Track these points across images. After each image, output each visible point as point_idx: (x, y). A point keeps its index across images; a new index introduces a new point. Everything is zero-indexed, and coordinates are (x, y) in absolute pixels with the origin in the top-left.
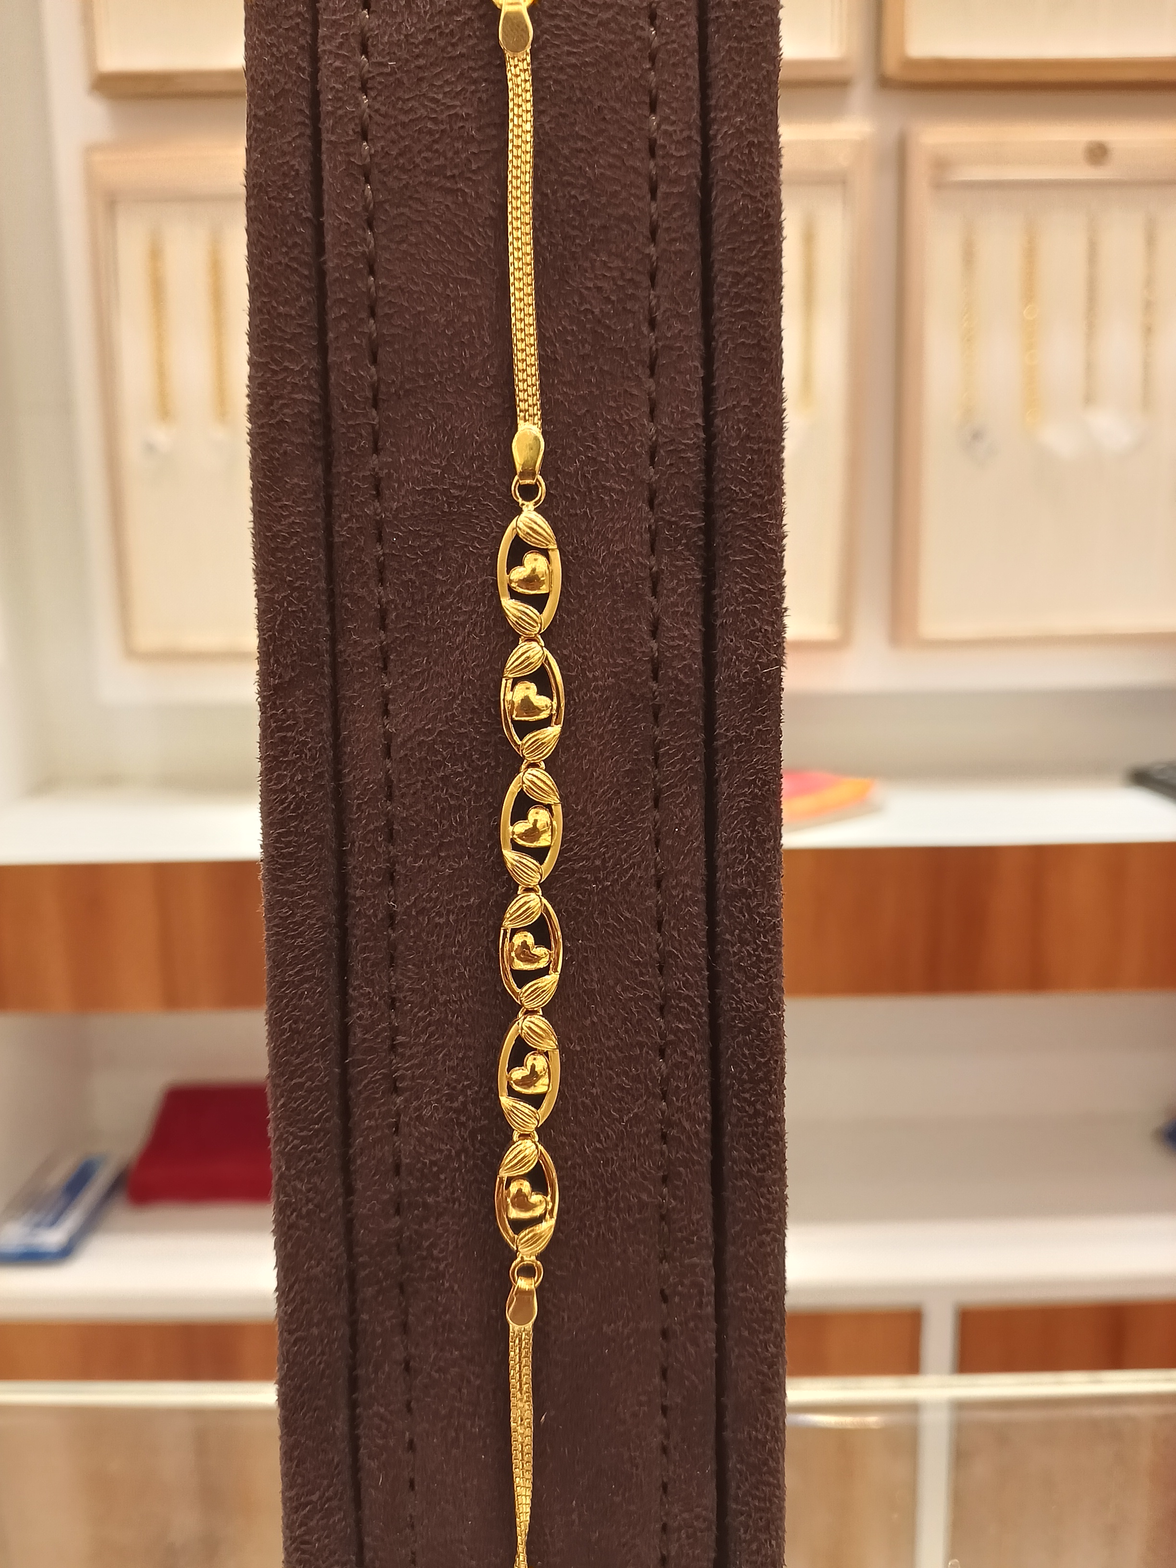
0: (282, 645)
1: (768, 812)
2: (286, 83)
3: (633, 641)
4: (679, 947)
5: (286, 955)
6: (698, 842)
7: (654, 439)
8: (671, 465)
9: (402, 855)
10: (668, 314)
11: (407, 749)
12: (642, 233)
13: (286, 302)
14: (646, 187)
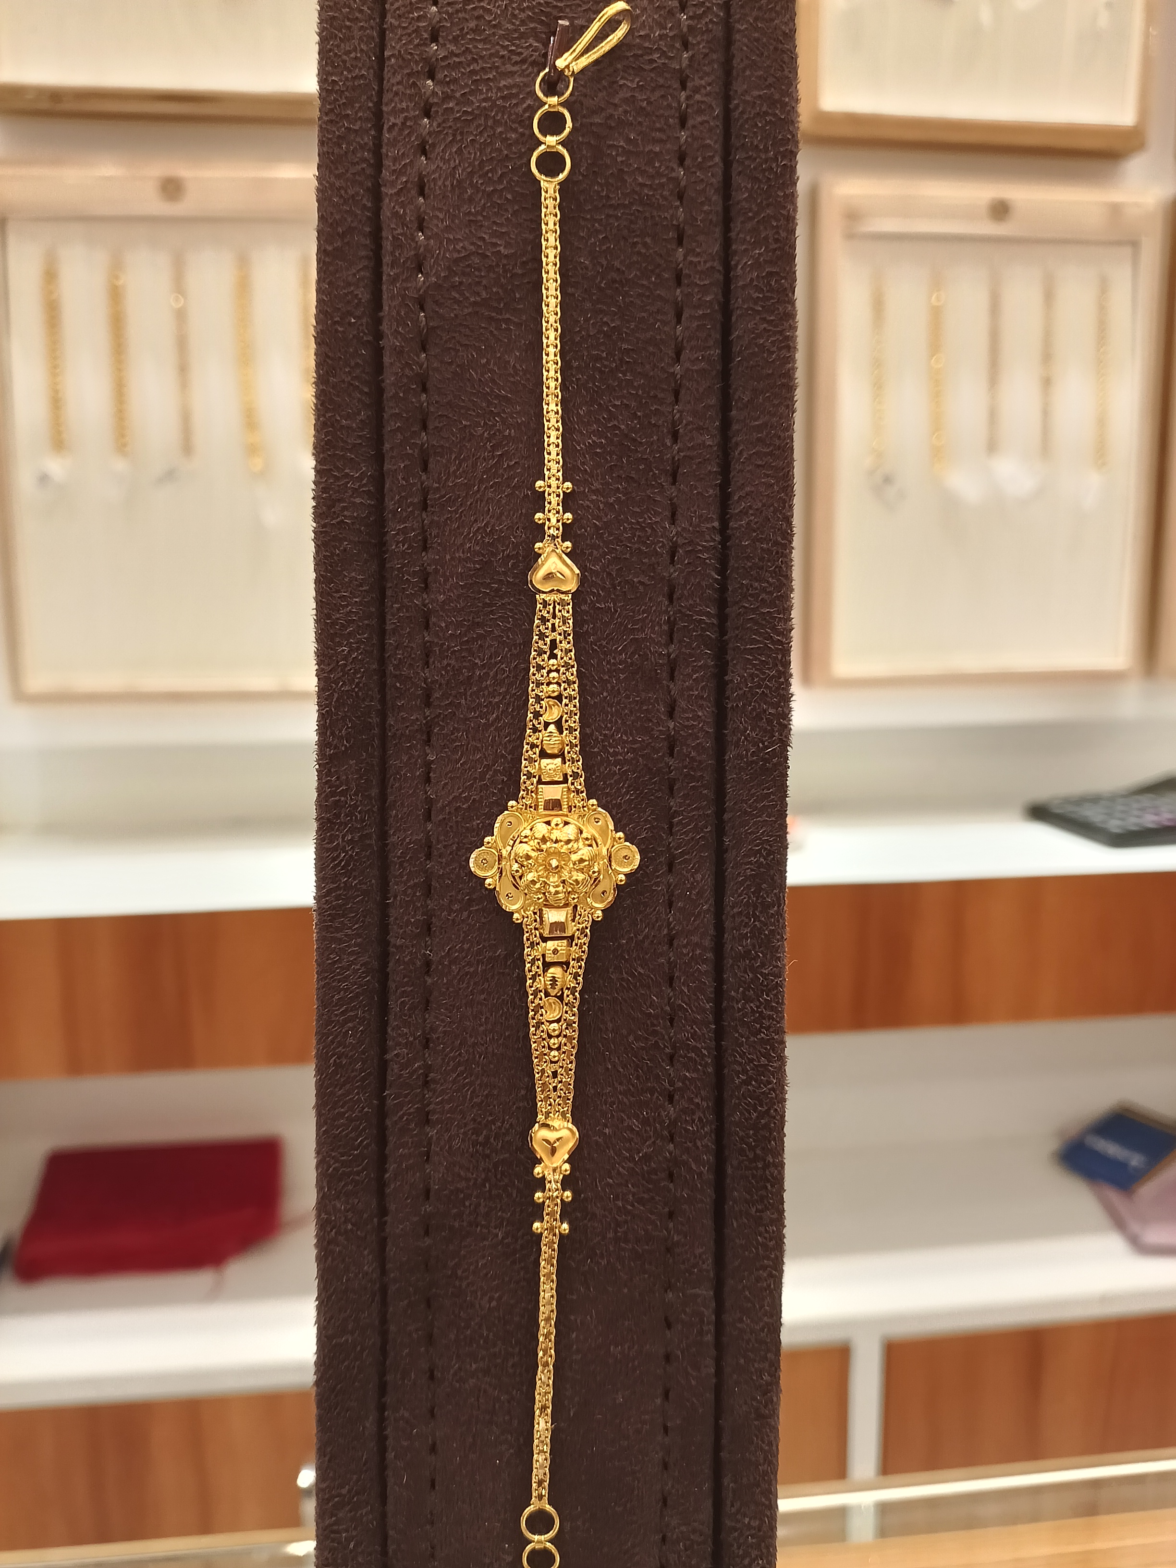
0: (337, 720)
1: (772, 879)
2: (352, 222)
3: (651, 721)
4: (687, 1001)
5: (333, 997)
7: (675, 539)
8: (688, 563)
10: (690, 427)
12: (668, 354)
13: (348, 417)
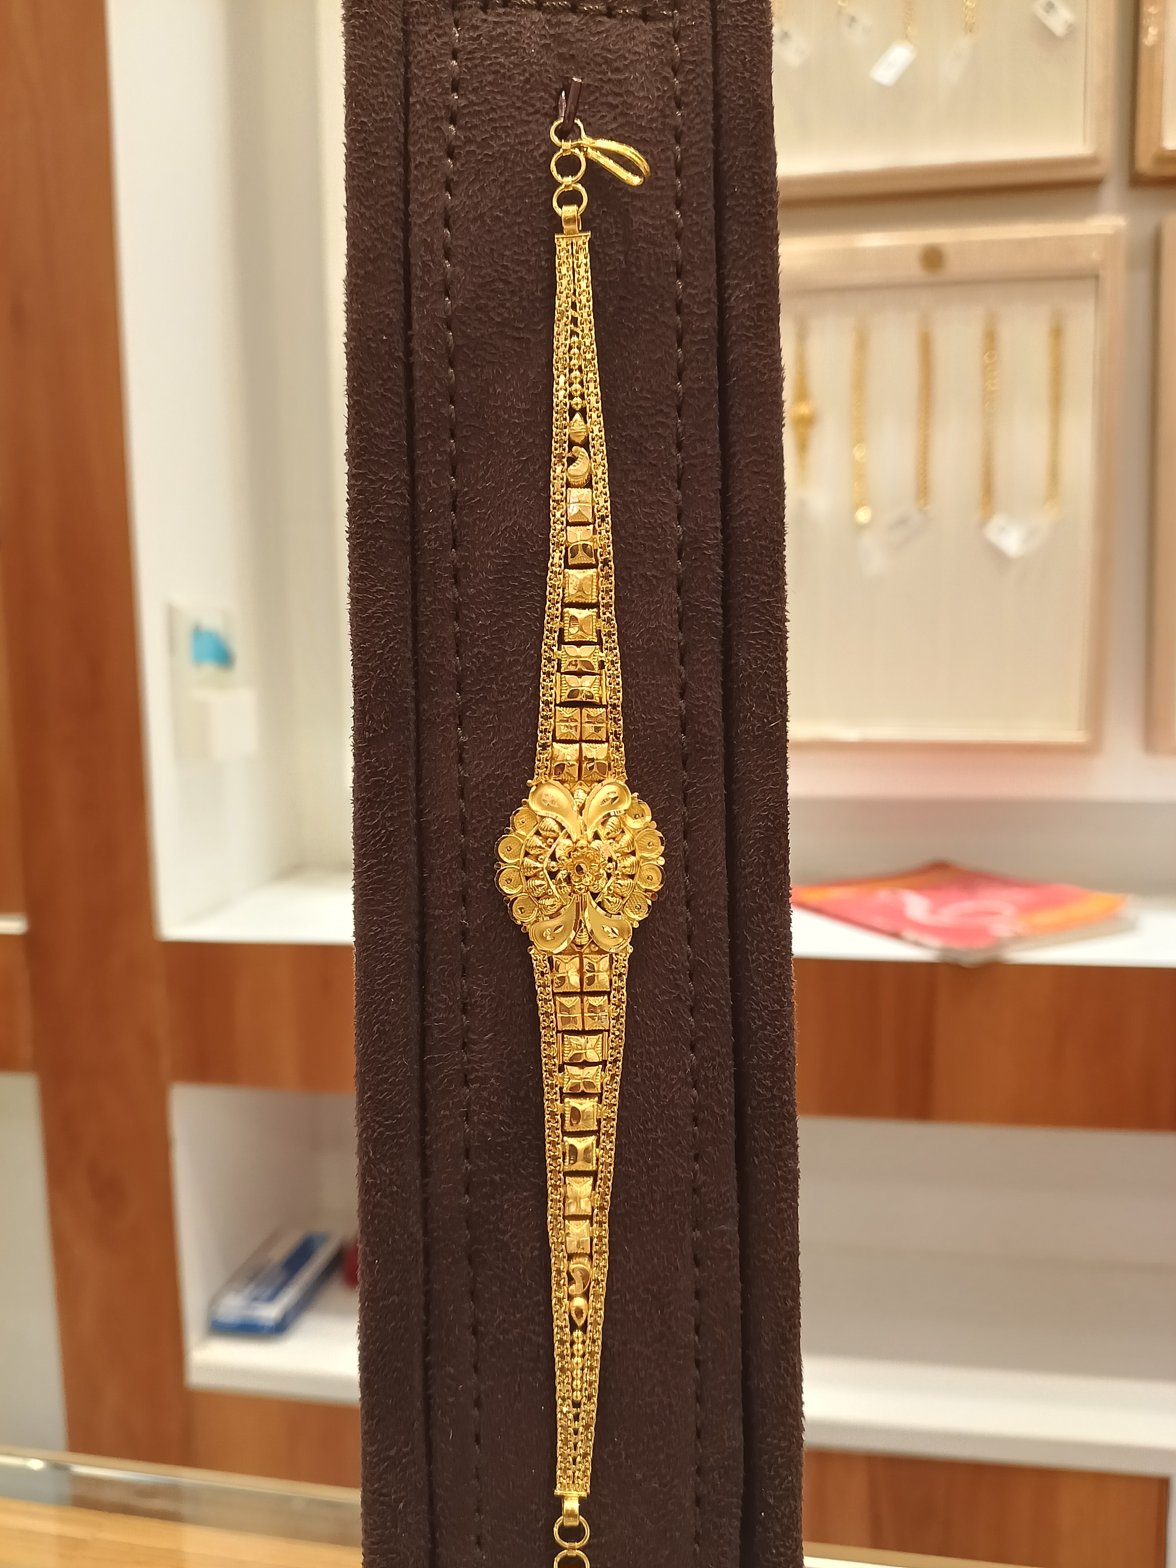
6: (722, 868)
9: (474, 880)
11: (478, 792)
14: (674, 338)
